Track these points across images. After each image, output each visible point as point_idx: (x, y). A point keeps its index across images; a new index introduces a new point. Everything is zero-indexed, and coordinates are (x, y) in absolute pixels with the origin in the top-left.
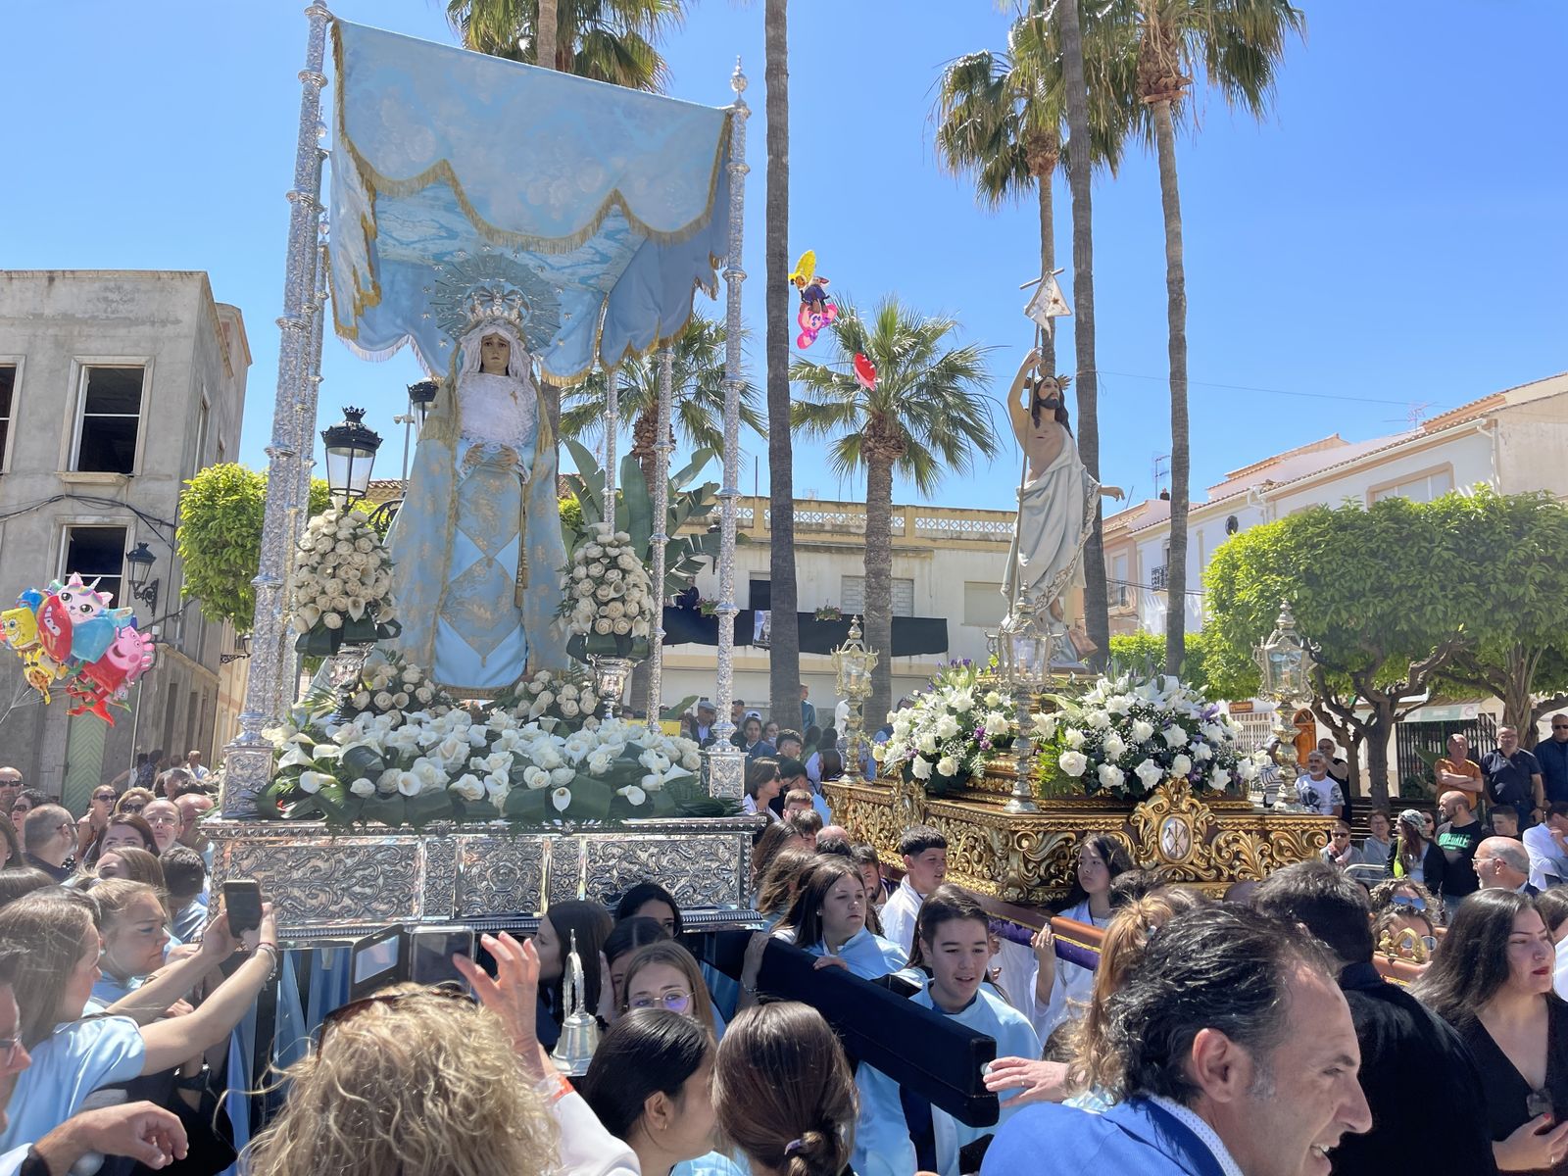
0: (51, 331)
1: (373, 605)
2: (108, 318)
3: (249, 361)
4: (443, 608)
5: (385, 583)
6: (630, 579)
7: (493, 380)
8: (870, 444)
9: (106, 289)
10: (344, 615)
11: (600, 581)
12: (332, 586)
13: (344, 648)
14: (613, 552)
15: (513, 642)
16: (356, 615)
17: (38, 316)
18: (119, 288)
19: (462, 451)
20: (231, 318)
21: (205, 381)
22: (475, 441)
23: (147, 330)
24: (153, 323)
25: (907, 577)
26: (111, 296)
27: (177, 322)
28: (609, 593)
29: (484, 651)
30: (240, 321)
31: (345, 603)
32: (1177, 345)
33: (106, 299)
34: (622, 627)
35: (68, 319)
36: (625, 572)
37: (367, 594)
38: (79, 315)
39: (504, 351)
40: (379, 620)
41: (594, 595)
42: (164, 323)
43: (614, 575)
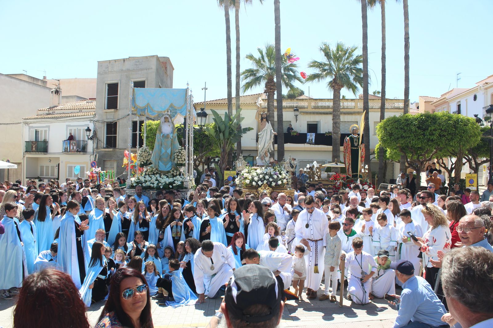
0: (125, 74)
1: (147, 160)
2: (137, 69)
3: (173, 69)
4: (160, 159)
5: (149, 157)
6: (183, 155)
7: (167, 124)
8: (333, 85)
9: (136, 62)
10: (143, 162)
11: (178, 156)
12: (142, 158)
13: (144, 167)
14: (180, 151)
15: (170, 164)
16: (145, 162)
17: (122, 70)
18: (139, 61)
19: (161, 135)
20: (167, 60)
21: (160, 82)
22: (163, 133)
23: (145, 71)
24: (146, 69)
25: (356, 121)
26: (137, 63)
27: (152, 68)
28: (179, 157)
29: (166, 165)
30: (169, 61)
31: (144, 160)
32: (407, 57)
33: (136, 64)
34: (181, 162)
35: (128, 70)
36: (182, 154)
37: (146, 159)
38: (131, 69)
39: (167, 119)
40: (148, 162)
41: (177, 158)
42: (149, 69)
43: (180, 155)
